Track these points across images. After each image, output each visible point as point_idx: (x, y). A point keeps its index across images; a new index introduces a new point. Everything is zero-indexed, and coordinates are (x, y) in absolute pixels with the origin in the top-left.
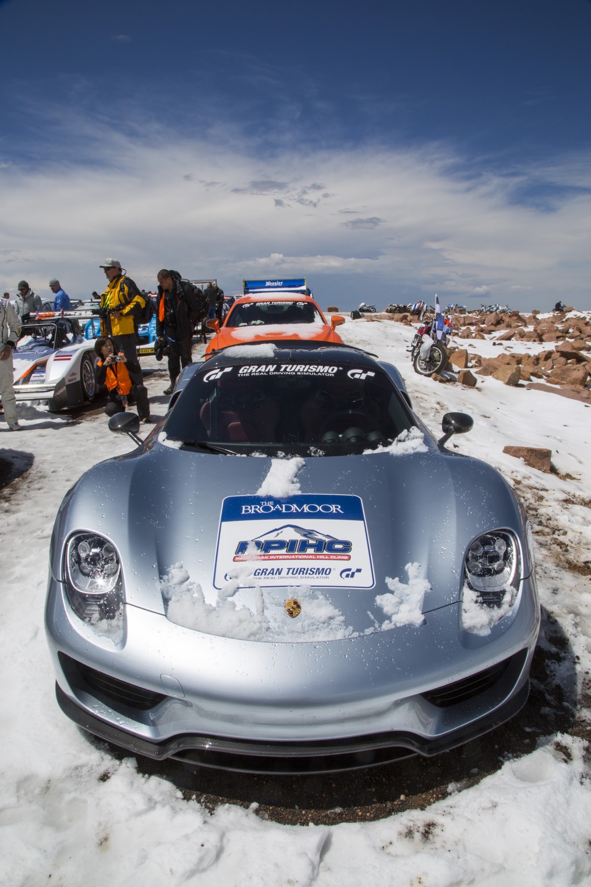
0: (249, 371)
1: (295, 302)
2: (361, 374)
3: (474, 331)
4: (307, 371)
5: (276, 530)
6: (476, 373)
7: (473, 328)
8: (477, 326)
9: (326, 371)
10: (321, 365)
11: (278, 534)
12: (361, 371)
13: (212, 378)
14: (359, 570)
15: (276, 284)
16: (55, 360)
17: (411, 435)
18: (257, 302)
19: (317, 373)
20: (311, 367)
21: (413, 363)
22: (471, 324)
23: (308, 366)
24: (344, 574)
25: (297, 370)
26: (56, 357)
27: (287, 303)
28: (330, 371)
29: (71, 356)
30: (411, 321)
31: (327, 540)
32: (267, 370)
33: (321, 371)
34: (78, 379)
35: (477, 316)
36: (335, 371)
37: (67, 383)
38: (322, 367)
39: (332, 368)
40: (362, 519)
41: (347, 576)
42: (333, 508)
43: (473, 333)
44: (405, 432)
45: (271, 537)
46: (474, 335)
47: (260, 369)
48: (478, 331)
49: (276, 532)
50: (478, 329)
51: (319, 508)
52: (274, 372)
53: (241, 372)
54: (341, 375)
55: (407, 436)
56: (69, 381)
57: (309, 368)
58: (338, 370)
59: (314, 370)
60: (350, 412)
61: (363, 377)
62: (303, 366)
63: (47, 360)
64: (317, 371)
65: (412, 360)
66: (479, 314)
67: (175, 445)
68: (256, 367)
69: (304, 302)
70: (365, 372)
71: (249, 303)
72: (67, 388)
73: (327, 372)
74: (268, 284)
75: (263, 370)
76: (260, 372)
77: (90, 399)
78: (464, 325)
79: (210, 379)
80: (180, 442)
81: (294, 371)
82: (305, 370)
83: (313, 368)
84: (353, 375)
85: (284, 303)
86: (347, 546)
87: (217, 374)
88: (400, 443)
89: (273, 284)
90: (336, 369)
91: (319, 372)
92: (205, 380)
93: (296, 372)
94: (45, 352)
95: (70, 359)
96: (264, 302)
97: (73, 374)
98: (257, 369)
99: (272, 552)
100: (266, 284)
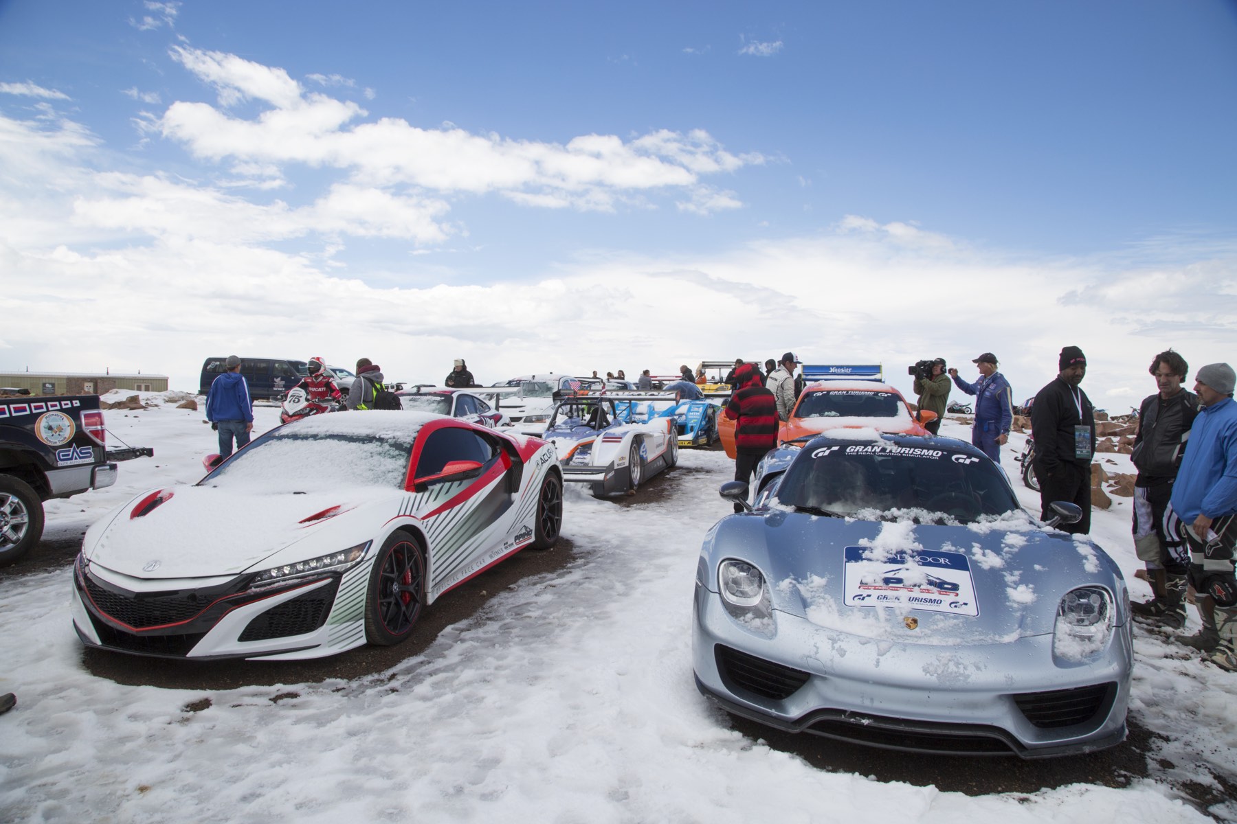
0: (856, 450)
1: (877, 393)
2: (965, 459)
3: (1117, 444)
4: (912, 454)
5: (893, 571)
6: (1111, 492)
7: (1115, 439)
8: (1123, 437)
9: (930, 454)
10: (926, 449)
11: (895, 574)
12: (965, 457)
13: (820, 455)
14: (966, 604)
15: (843, 371)
16: (603, 441)
17: (1016, 516)
18: (831, 391)
19: (922, 456)
20: (916, 450)
21: (1022, 476)
22: (1115, 434)
23: (912, 450)
24: (953, 605)
25: (902, 452)
26: (605, 438)
27: (866, 393)
28: (934, 454)
29: (621, 438)
30: (1022, 427)
31: (938, 581)
32: (873, 450)
33: (926, 454)
34: (627, 464)
35: (1125, 423)
36: (939, 455)
37: (616, 467)
38: (926, 451)
39: (936, 452)
40: (968, 570)
41: (956, 606)
42: (942, 561)
43: (1116, 446)
44: (1009, 512)
45: (890, 575)
46: (1116, 449)
47: (866, 449)
48: (1124, 443)
49: (894, 572)
50: (1124, 440)
51: (930, 560)
52: (880, 452)
53: (848, 450)
54: (946, 459)
55: (1011, 517)
56: (618, 465)
57: (914, 451)
58: (942, 454)
59: (919, 453)
60: (953, 494)
61: (968, 461)
62: (908, 449)
63: (594, 441)
64: (922, 454)
65: (1022, 473)
66: (1128, 421)
67: (789, 509)
68: (863, 447)
69: (887, 393)
70: (969, 457)
71: (822, 392)
72: (615, 472)
73: (932, 455)
74: (832, 370)
75: (870, 450)
76: (867, 452)
77: (635, 488)
78: (1103, 435)
79: (819, 455)
80: (793, 506)
81: (899, 453)
82: (911, 452)
83: (918, 451)
84: (957, 459)
85: (863, 393)
86: (955, 587)
87: (824, 451)
88: (1003, 522)
89: (839, 371)
90: (940, 453)
91: (924, 455)
92: (813, 456)
93: (901, 454)
94: (587, 432)
95: (620, 441)
96: (839, 391)
97: (623, 458)
98: (863, 449)
99: (891, 585)
100: (830, 370)
